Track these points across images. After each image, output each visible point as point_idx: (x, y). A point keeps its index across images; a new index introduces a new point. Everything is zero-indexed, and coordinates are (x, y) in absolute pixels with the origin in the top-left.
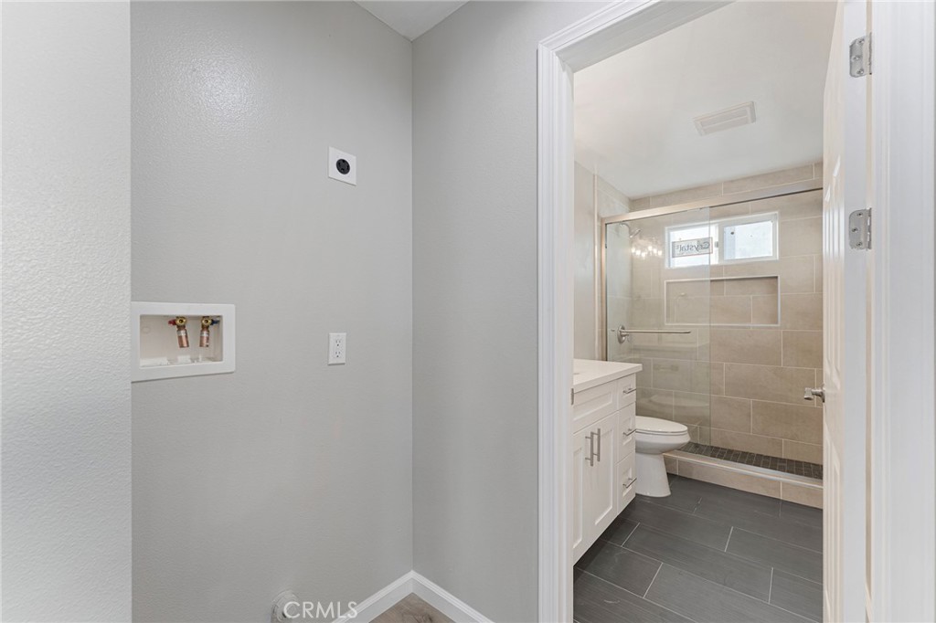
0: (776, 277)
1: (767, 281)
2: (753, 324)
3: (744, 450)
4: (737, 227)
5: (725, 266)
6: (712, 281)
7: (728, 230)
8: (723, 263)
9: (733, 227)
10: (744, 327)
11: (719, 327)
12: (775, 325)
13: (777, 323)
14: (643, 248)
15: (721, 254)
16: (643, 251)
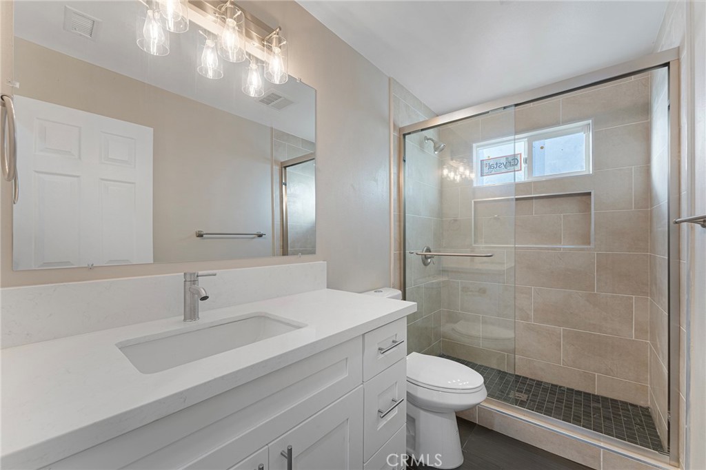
0: (589, 194)
1: (579, 198)
2: (565, 246)
3: (555, 383)
4: (547, 141)
5: (534, 182)
6: (517, 199)
7: (537, 144)
8: (530, 180)
9: (542, 141)
10: (555, 249)
11: (528, 248)
12: (589, 247)
13: (589, 244)
14: (455, 170)
15: (530, 170)
16: (456, 173)
